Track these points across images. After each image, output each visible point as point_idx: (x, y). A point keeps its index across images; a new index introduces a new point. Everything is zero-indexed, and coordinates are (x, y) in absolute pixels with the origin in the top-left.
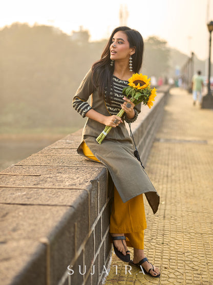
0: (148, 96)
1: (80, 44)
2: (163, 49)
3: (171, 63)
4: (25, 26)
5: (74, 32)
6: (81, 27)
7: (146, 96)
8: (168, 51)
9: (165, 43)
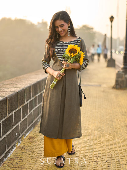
0: (79, 58)
1: (42, 30)
2: (91, 32)
3: (96, 40)
4: (9, 20)
5: (39, 23)
6: (43, 20)
7: (78, 59)
8: (94, 33)
9: (92, 29)
